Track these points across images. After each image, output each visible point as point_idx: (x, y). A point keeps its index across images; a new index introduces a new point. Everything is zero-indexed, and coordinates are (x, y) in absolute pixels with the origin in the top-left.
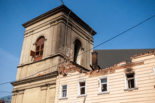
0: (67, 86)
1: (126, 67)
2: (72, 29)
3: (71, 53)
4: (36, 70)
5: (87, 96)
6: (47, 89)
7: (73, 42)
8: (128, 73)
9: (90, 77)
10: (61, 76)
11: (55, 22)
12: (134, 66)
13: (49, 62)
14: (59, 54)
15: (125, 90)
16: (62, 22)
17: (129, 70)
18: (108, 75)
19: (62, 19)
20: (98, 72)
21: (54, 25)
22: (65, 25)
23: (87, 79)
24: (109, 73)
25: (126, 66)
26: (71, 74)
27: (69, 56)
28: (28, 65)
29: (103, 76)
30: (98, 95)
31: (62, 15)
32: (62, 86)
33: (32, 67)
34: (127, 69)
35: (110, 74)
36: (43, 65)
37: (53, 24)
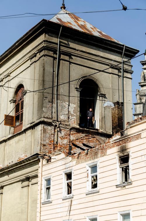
0: (51, 181)
1: (120, 144)
2: (70, 63)
3: (72, 110)
4: (15, 151)
5: (74, 197)
6: (29, 186)
7: (76, 88)
8: (122, 155)
9: (78, 163)
10: (45, 162)
11: (35, 56)
12: (130, 141)
13: (29, 136)
14: (42, 119)
15: (117, 186)
16: (44, 55)
17: (123, 150)
18: (98, 159)
19: (45, 49)
20: (87, 154)
21: (35, 62)
22: (52, 59)
23: (73, 167)
24: (99, 155)
25: (121, 142)
26: (55, 159)
27: (66, 119)
28: (5, 141)
29: (93, 161)
30: (87, 195)
31: (44, 41)
32: (45, 180)
33: (11, 145)
34: (121, 148)
35: (101, 156)
36: (23, 140)
37: (34, 60)
